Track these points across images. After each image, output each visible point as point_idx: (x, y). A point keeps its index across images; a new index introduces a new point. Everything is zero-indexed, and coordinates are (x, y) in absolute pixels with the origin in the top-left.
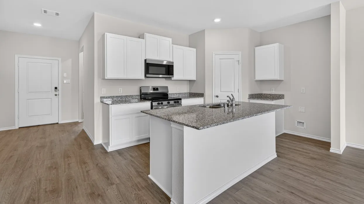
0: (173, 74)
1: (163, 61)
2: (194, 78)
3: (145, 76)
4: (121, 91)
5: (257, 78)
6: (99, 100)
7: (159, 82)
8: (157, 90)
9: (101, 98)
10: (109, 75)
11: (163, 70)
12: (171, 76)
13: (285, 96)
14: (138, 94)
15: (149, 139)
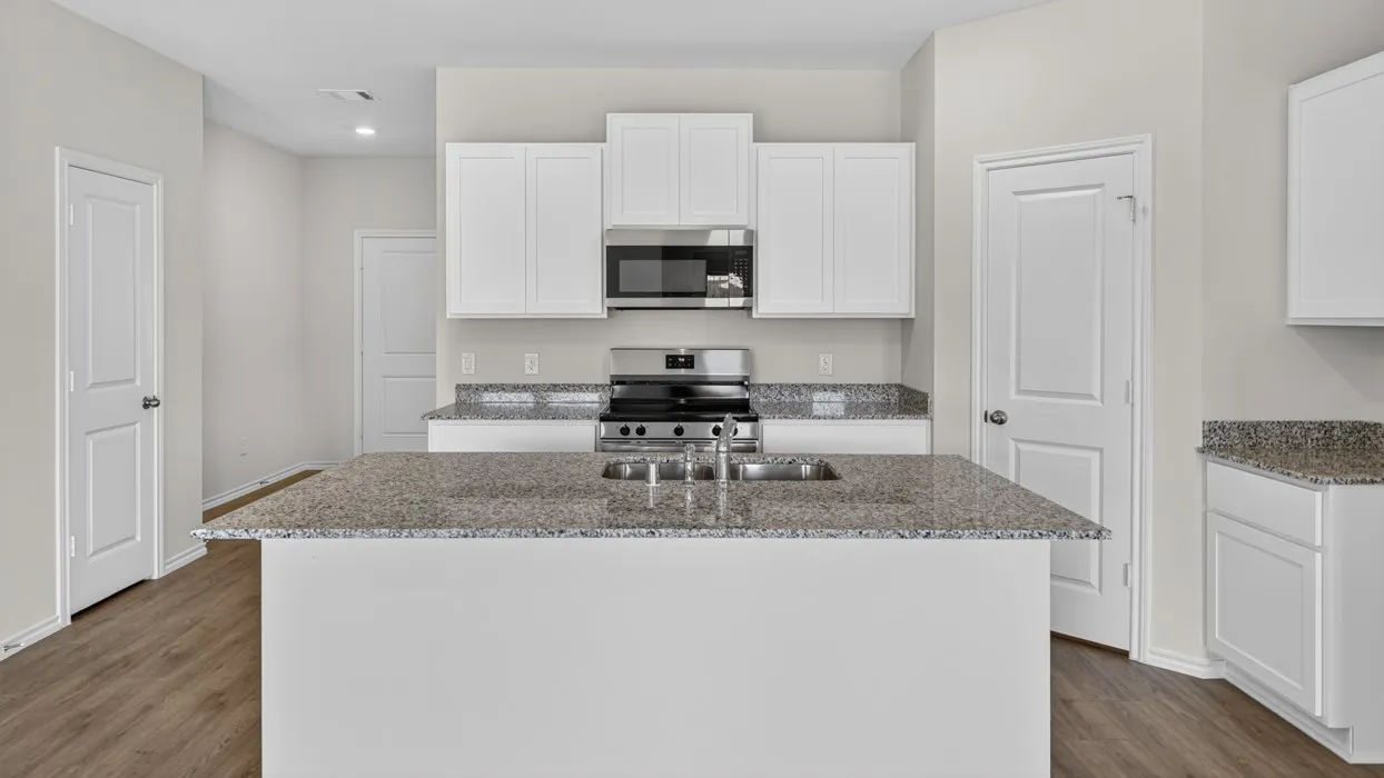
4: (535, 365)
6: (452, 398)
8: (687, 367)
9: (457, 388)
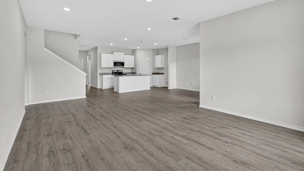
0: (124, 66)
1: (122, 61)
2: (133, 67)
3: (114, 66)
4: (105, 71)
5: (156, 67)
6: (99, 74)
7: (119, 69)
8: (118, 71)
9: (100, 73)
10: (103, 66)
11: (120, 64)
12: (123, 66)
13: (165, 74)
14: (112, 72)
15: (114, 87)
